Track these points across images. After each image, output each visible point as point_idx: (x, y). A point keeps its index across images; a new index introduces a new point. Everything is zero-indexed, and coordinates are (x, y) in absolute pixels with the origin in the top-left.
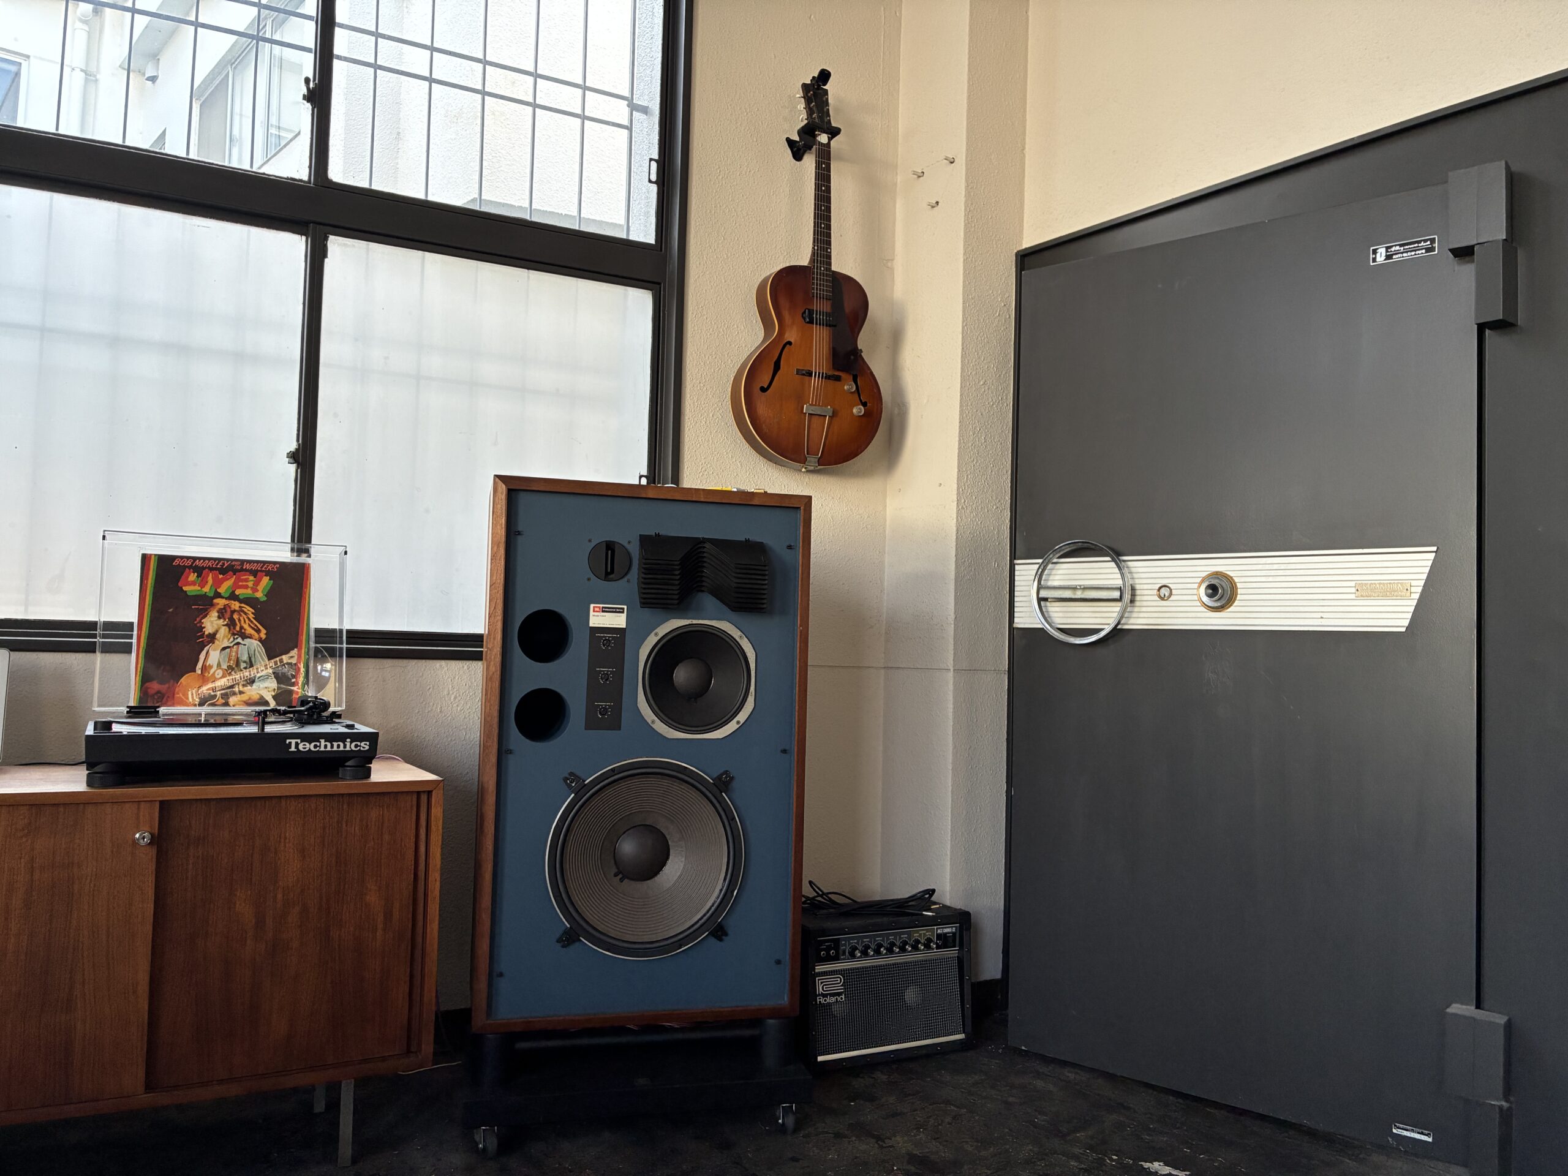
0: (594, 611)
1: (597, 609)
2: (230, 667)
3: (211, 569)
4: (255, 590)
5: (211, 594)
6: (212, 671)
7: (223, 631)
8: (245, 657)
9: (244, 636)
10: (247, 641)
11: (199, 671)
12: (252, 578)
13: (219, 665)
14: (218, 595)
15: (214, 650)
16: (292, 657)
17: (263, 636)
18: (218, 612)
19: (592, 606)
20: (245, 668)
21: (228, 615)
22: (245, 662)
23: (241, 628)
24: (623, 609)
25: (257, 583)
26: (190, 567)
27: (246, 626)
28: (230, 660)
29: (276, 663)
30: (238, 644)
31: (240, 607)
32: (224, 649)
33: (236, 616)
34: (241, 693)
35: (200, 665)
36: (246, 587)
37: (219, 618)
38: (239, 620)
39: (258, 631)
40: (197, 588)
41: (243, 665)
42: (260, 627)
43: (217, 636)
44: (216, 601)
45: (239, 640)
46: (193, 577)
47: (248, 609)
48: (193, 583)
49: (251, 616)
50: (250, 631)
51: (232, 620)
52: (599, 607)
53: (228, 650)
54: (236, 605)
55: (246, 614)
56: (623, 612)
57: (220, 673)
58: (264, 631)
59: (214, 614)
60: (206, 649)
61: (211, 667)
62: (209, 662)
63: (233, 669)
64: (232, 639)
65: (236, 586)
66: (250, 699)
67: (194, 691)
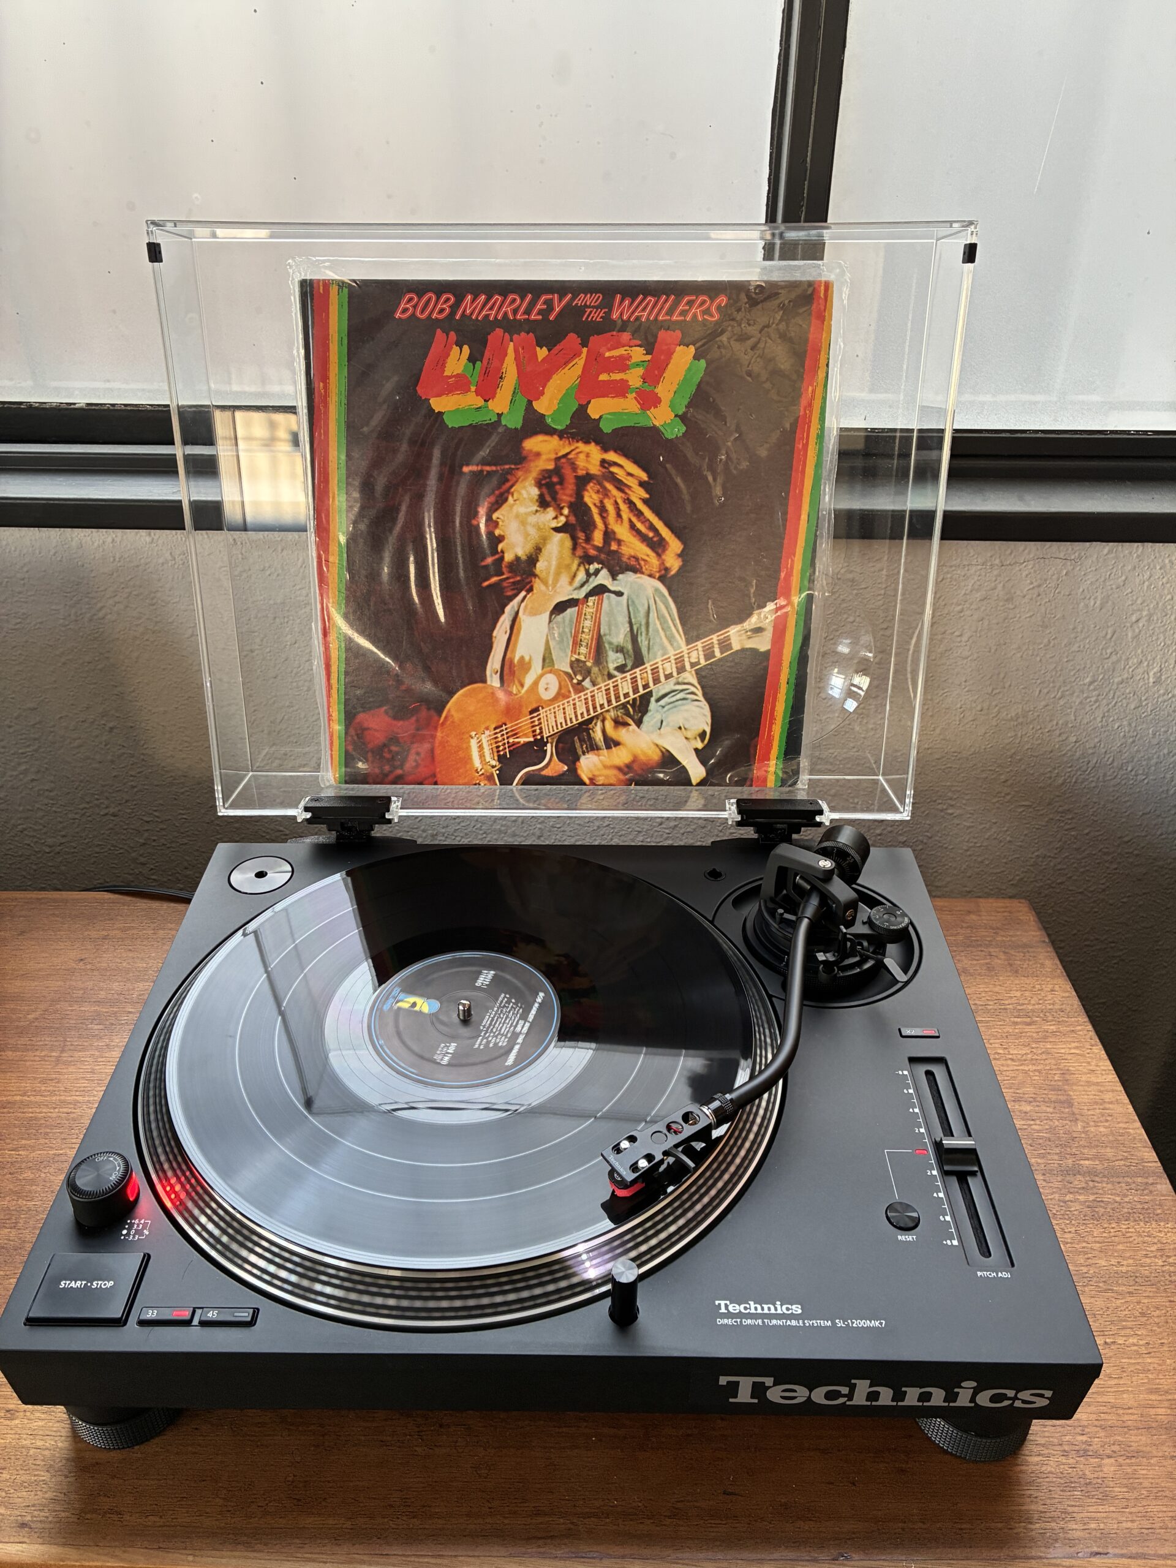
3: (511, 327)
4: (648, 400)
5: (513, 421)
7: (557, 547)
8: (619, 636)
10: (627, 581)
11: (494, 681)
12: (638, 354)
13: (547, 660)
14: (535, 424)
15: (534, 613)
16: (758, 630)
17: (674, 563)
18: (539, 484)
20: (621, 669)
21: (566, 495)
22: (620, 649)
25: (654, 373)
28: (577, 643)
29: (709, 655)
30: (601, 590)
31: (603, 462)
32: (560, 608)
33: (591, 497)
34: (611, 743)
35: (494, 662)
36: (620, 390)
37: (543, 503)
38: (603, 510)
39: (658, 545)
40: (472, 399)
41: (614, 660)
42: (665, 532)
43: (540, 566)
44: (532, 444)
45: (603, 578)
46: (457, 361)
47: (629, 471)
48: (460, 384)
49: (638, 494)
50: (633, 547)
51: (579, 508)
53: (571, 612)
54: (589, 458)
55: (620, 486)
57: (549, 686)
58: (675, 546)
59: (526, 491)
61: (525, 666)
62: (521, 651)
63: (587, 673)
64: (581, 576)
65: (589, 387)
66: (635, 759)
67: (485, 739)
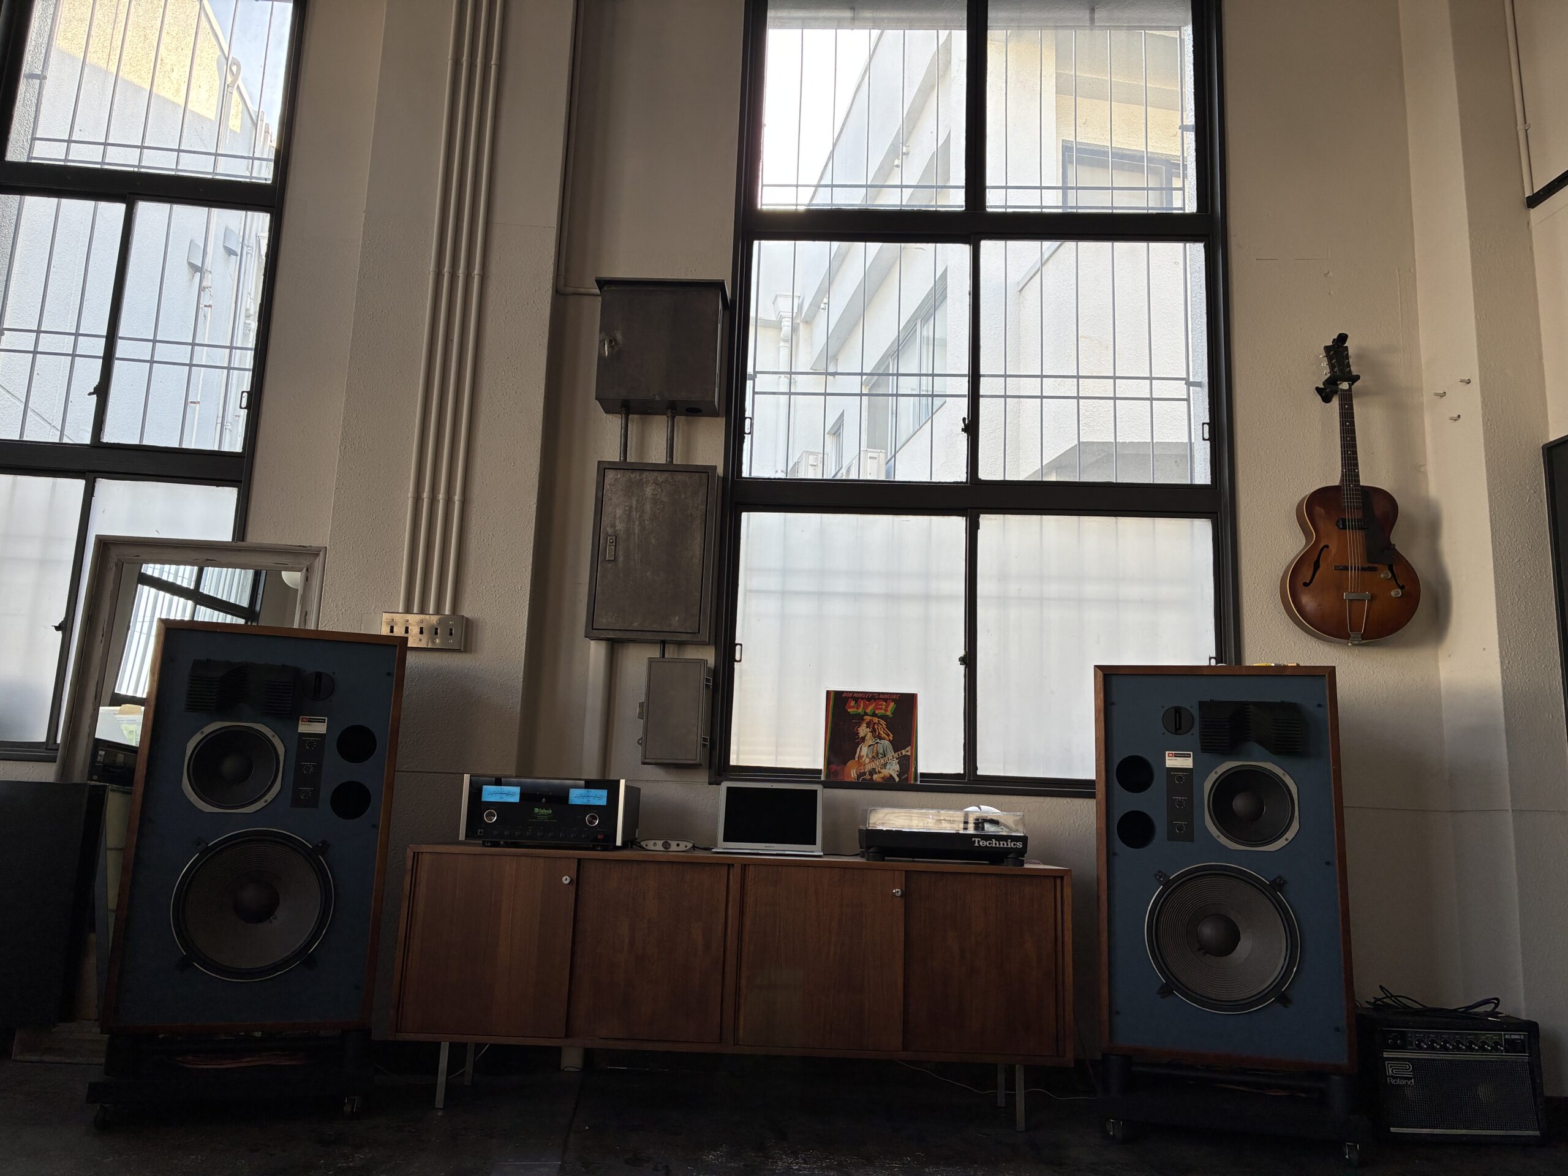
0: (1169, 756)
1: (1170, 755)
2: (873, 757)
3: (862, 699)
4: (886, 710)
5: (863, 714)
6: (863, 759)
7: (869, 735)
8: (881, 751)
9: (881, 738)
10: (882, 741)
11: (857, 759)
12: (884, 703)
13: (867, 755)
14: (866, 714)
15: (865, 746)
16: (908, 751)
17: (891, 739)
18: (866, 724)
19: (1167, 752)
20: (882, 758)
21: (871, 726)
22: (881, 754)
23: (879, 733)
24: (1190, 754)
25: (887, 707)
26: (852, 697)
27: (881, 732)
28: (873, 752)
29: (898, 755)
30: (877, 743)
31: (878, 721)
32: (870, 746)
33: (876, 726)
34: (880, 772)
35: (857, 756)
37: (867, 727)
38: (878, 729)
39: (888, 735)
40: (855, 710)
41: (880, 756)
42: (890, 733)
43: (866, 738)
44: (865, 717)
45: (878, 741)
46: (853, 703)
47: (882, 722)
48: (853, 707)
49: (884, 726)
50: (884, 735)
51: (874, 728)
52: (1172, 754)
53: (872, 747)
54: (876, 720)
55: (881, 725)
56: (1190, 757)
57: (867, 760)
58: (891, 735)
59: (865, 725)
60: (860, 746)
61: (863, 756)
62: (862, 754)
63: (875, 758)
64: (874, 740)
65: (876, 708)
66: (885, 776)
67: (854, 771)
